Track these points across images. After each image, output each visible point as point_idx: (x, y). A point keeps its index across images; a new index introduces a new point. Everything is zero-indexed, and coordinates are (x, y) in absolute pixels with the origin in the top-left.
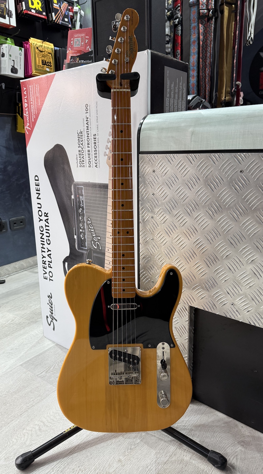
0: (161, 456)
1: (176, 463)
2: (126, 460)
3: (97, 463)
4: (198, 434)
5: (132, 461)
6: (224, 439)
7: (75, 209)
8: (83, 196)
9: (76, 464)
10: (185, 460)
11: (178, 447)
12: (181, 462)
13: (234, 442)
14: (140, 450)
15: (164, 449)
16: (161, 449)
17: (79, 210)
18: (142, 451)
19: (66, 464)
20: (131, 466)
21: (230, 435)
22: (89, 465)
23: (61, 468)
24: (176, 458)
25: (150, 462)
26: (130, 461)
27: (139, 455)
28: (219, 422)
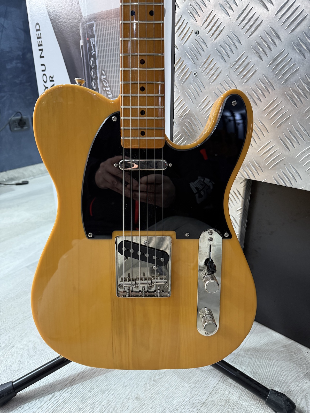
0: (197, 392)
1: (219, 404)
2: (146, 397)
3: (106, 400)
4: (248, 362)
5: (156, 399)
6: (284, 369)
7: (85, 61)
8: (94, 37)
9: (76, 400)
10: (231, 400)
11: (221, 380)
12: (226, 403)
13: (299, 374)
14: (168, 382)
15: (200, 382)
16: (197, 382)
17: (90, 60)
18: (170, 384)
19: (62, 400)
20: (153, 407)
21: (292, 364)
22: (94, 403)
23: (53, 407)
24: (219, 396)
25: (181, 402)
26: (152, 399)
27: (166, 389)
28: (275, 346)
